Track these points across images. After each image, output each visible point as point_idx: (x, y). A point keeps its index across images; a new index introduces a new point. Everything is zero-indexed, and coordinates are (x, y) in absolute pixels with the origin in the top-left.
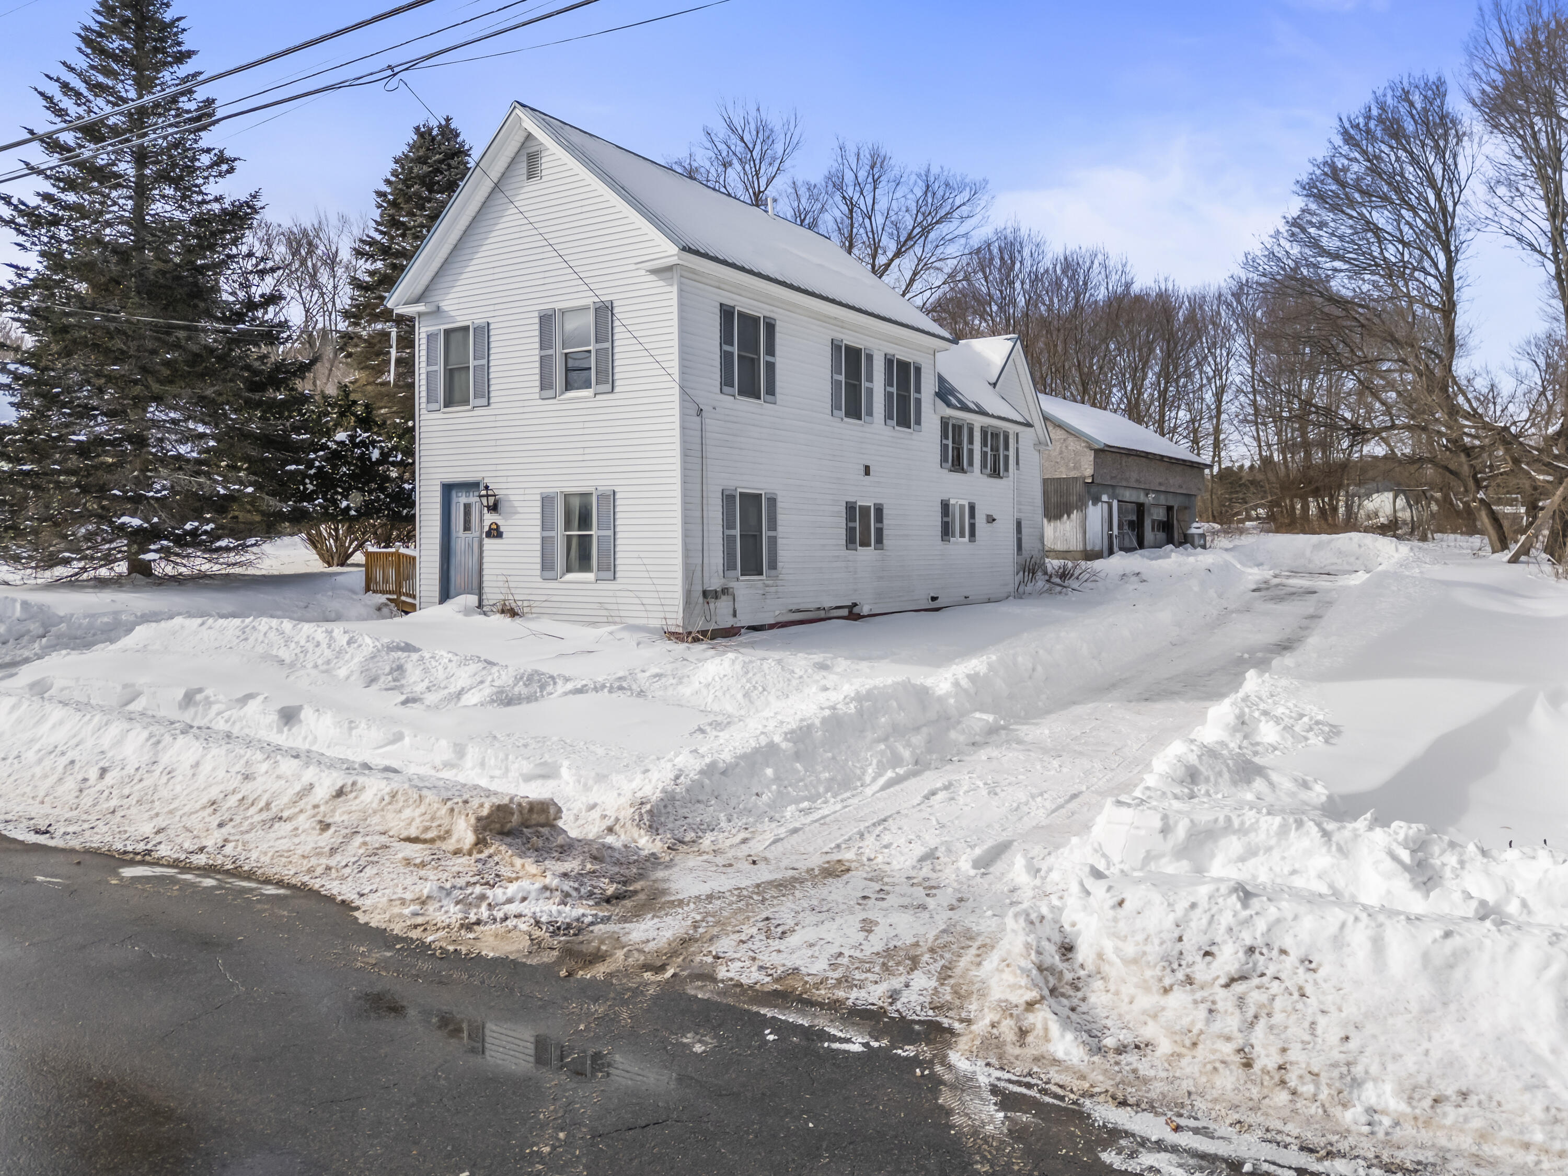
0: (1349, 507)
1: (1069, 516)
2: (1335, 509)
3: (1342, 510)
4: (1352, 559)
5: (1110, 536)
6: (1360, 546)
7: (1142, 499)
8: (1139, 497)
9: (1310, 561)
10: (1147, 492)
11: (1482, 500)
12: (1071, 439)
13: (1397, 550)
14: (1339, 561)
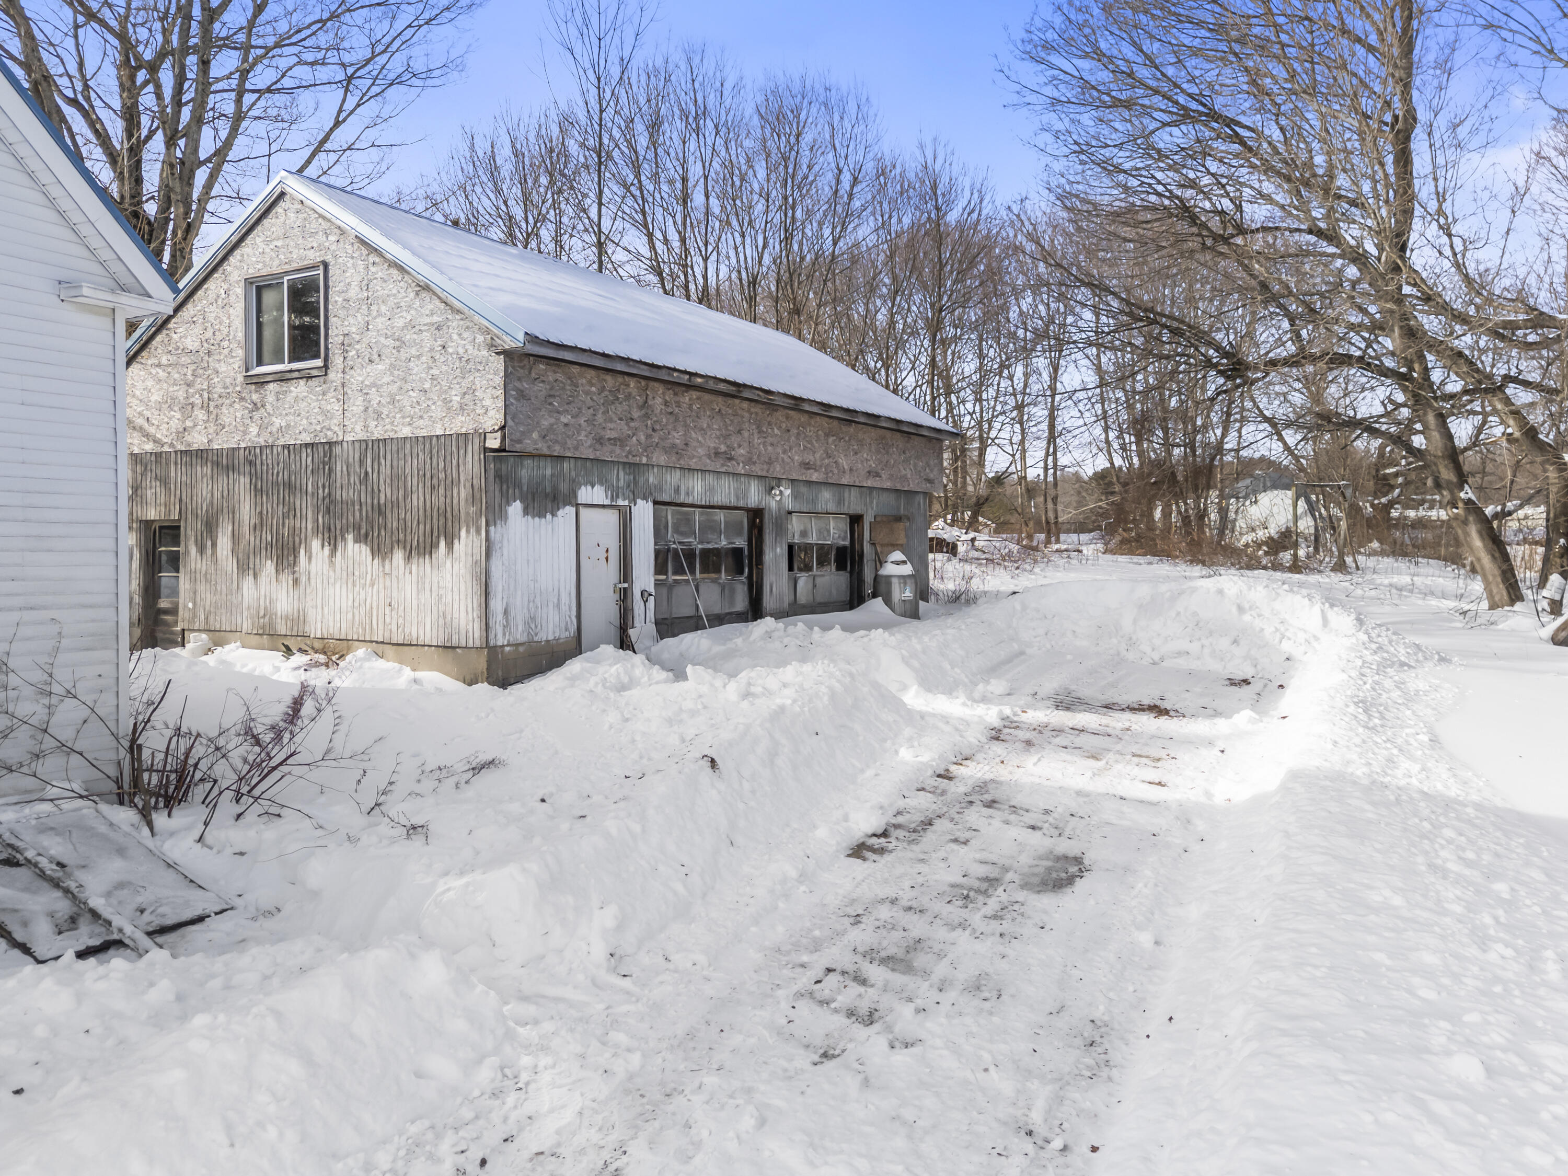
0: (1223, 512)
1: (450, 545)
2: (1202, 515)
3: (1214, 516)
4: (1224, 643)
5: (624, 596)
6: (1241, 609)
7: (754, 496)
8: (745, 494)
9: (1131, 643)
10: (770, 483)
11: (1469, 502)
12: (455, 322)
13: (1325, 622)
14: (1194, 647)
